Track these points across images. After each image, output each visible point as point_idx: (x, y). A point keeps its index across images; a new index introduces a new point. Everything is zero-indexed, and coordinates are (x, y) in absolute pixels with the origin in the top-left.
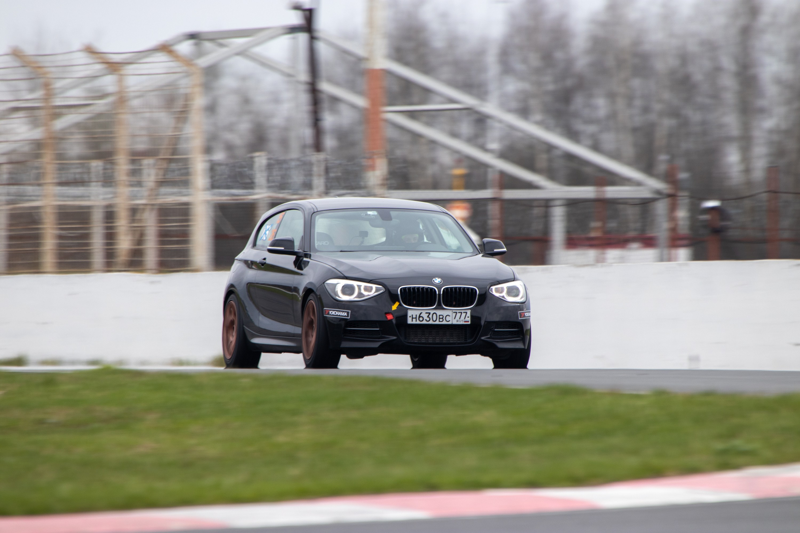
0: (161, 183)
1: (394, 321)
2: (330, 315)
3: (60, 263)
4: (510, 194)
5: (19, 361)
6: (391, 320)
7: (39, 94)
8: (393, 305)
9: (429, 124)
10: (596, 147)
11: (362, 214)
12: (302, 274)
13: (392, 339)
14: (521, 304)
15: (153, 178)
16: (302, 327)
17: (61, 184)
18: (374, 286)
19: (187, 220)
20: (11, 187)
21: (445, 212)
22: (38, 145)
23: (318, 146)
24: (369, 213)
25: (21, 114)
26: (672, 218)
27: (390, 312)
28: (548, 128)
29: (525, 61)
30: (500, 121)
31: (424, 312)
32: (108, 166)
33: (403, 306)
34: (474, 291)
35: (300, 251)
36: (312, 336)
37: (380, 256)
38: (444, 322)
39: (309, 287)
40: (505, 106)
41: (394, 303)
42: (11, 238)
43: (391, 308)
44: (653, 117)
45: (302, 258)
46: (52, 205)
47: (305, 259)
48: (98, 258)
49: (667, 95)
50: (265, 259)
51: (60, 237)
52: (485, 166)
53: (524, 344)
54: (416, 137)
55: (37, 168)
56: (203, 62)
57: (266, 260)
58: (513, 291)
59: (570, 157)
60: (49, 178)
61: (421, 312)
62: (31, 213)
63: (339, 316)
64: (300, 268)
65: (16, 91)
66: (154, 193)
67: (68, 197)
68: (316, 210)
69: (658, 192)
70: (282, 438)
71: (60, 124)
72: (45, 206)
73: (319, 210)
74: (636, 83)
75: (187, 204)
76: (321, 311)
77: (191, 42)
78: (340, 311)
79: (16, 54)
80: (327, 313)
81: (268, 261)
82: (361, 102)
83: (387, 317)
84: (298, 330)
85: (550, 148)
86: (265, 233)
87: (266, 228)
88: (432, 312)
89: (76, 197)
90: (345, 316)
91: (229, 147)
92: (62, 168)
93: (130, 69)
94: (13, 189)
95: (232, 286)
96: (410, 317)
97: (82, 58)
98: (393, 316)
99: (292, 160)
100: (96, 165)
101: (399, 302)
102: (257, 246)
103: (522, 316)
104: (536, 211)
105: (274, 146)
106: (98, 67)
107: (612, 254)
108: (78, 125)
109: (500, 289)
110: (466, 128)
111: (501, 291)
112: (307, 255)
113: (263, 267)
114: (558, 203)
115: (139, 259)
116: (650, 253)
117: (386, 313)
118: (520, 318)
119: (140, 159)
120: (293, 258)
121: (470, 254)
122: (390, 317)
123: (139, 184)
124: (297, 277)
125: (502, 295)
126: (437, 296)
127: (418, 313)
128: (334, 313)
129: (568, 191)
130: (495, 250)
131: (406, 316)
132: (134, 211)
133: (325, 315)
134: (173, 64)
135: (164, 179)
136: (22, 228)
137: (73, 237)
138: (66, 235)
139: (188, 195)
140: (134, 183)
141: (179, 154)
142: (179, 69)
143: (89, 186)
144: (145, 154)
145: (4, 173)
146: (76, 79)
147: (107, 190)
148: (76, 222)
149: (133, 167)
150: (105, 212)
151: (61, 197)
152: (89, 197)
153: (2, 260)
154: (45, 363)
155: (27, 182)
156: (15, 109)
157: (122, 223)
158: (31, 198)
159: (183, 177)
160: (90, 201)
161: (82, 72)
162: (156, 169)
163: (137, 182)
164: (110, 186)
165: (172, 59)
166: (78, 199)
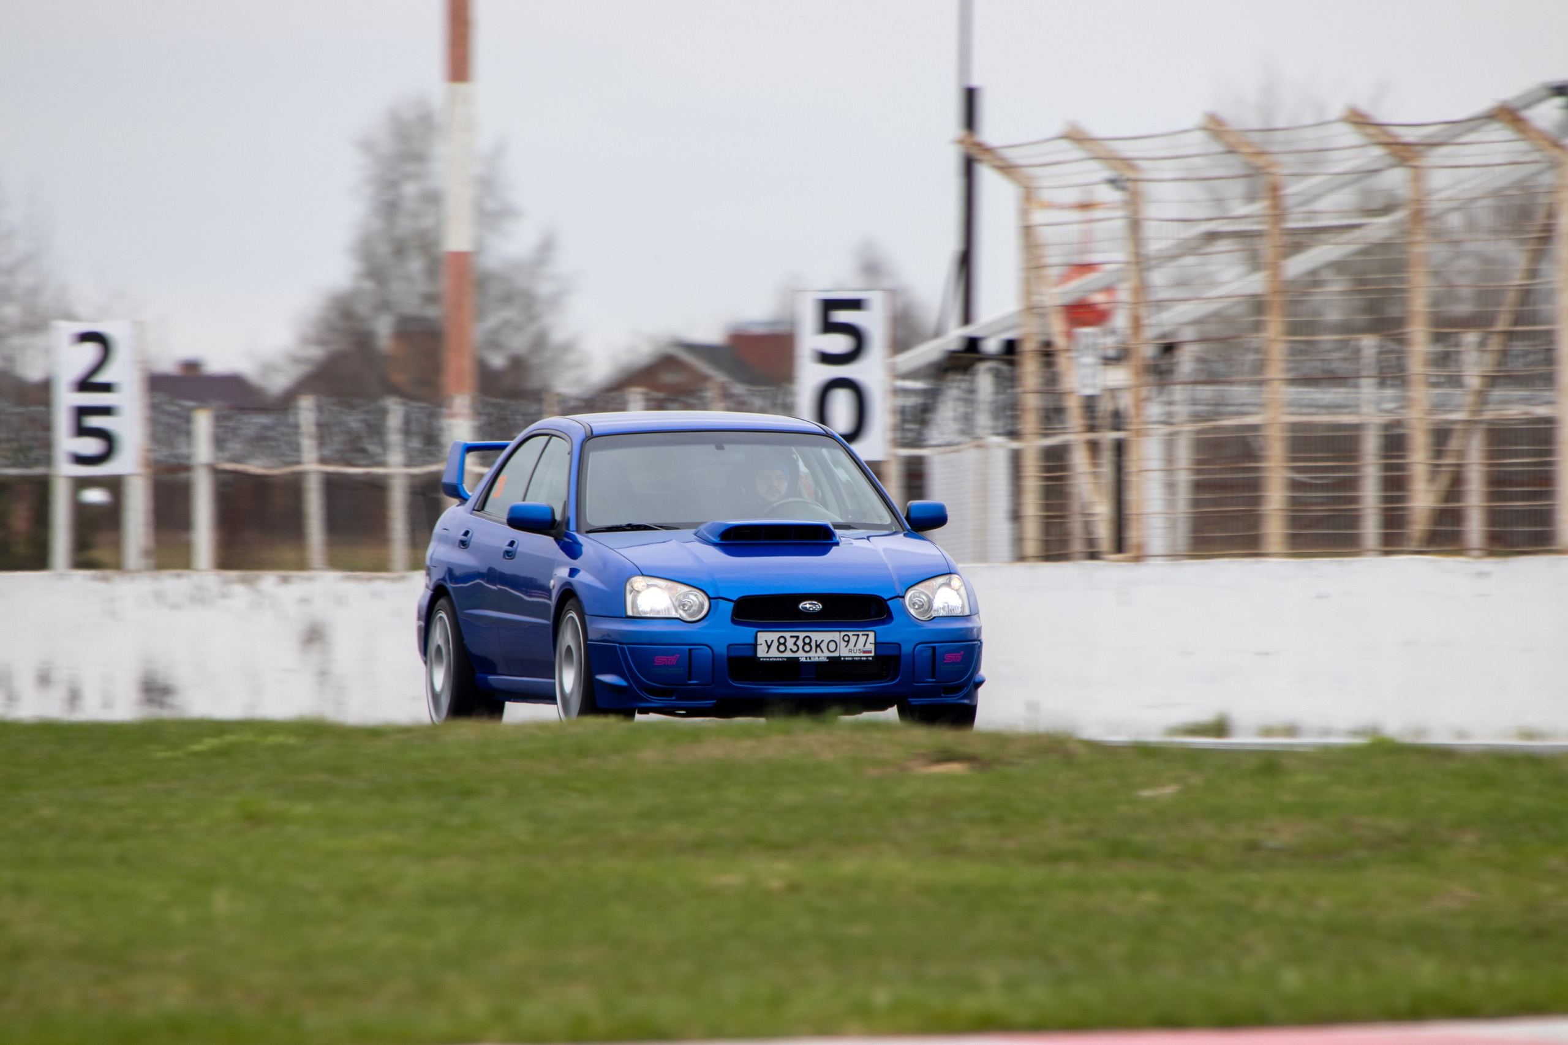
0: (1492, 381)
3: (1294, 536)
5: (1220, 728)
7: (1259, 207)
15: (1479, 370)
17: (1293, 382)
19: (1550, 453)
20: (1199, 387)
22: (1258, 305)
25: (1223, 245)
32: (1392, 346)
42: (1198, 486)
46: (1280, 423)
48: (1371, 528)
51: (1294, 485)
55: (1257, 350)
60: (1276, 370)
62: (1244, 437)
65: (1219, 201)
66: (1482, 398)
67: (1317, 406)
71: (1297, 266)
72: (1270, 424)
75: (1550, 420)
77: (1559, 101)
79: (1215, 127)
89: (1329, 408)
92: (1298, 352)
93: (1437, 155)
94: (1207, 392)
97: (1348, 136)
100: (1369, 343)
106: (1378, 151)
108: (1339, 266)
115: (1455, 529)
119: (1457, 333)
123: (1455, 381)
132: (1441, 436)
134: (1523, 146)
135: (1499, 371)
136: (1223, 466)
137: (1322, 485)
138: (1309, 481)
139: (1550, 403)
140: (1442, 380)
141: (1534, 323)
142: (1536, 156)
143: (1356, 386)
144: (1468, 323)
145: (1186, 362)
146: (1332, 177)
147: (1389, 392)
148: (1330, 455)
149: (1439, 348)
150: (1386, 437)
151: (1300, 406)
152: (1357, 406)
153: (1183, 530)
154: (1268, 732)
155: (1240, 378)
156: (1212, 236)
157: (1419, 458)
158: (1243, 409)
159: (1540, 368)
160: (1356, 414)
161: (1344, 163)
162: (1485, 351)
163: (1449, 377)
164: (1393, 386)
165: (1521, 136)
166: (1334, 411)
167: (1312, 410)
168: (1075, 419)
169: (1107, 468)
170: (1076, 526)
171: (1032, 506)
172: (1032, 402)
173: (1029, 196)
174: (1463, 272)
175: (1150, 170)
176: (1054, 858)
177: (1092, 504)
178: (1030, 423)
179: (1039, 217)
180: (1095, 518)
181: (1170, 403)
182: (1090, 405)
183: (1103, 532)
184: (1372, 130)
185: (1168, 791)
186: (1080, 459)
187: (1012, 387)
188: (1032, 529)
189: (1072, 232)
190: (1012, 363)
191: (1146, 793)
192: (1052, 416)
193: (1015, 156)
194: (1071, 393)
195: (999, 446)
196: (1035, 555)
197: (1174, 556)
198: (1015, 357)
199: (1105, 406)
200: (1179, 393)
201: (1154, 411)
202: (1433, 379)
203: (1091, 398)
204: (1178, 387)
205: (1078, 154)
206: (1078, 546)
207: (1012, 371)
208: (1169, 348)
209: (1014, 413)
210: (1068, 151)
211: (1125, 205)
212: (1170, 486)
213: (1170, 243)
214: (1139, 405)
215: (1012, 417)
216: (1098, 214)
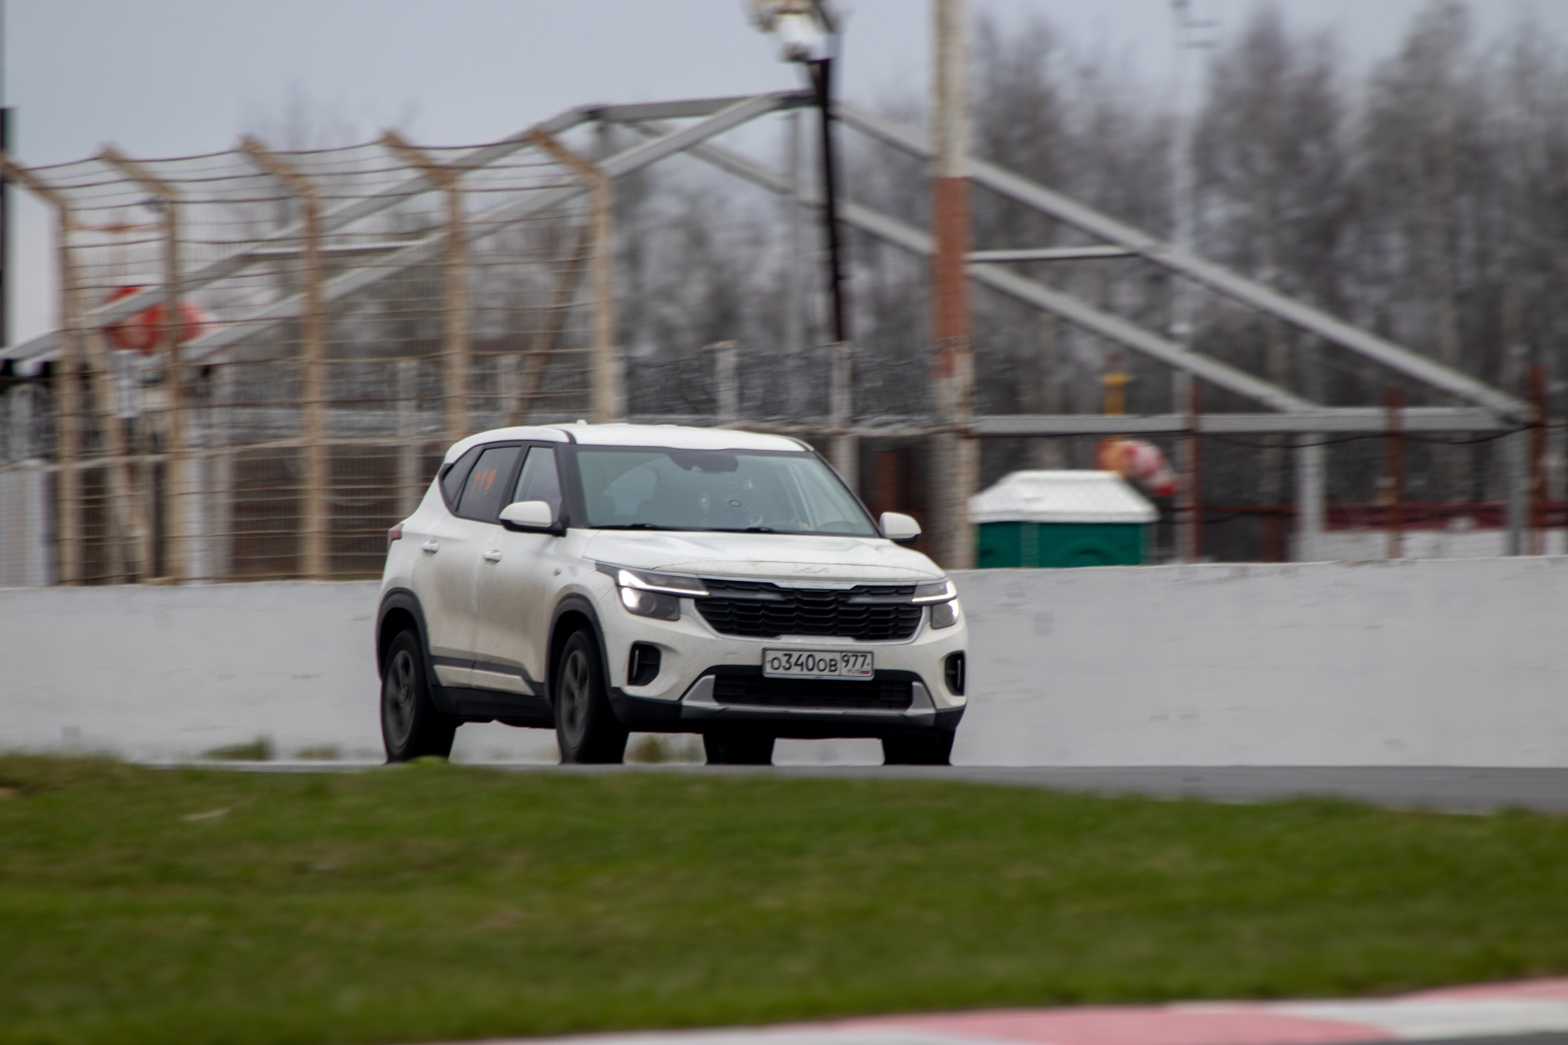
0: (529, 403)
3: (335, 558)
4: (1215, 423)
5: (259, 751)
7: (297, 226)
9: (1057, 285)
10: (1384, 330)
15: (515, 392)
17: (332, 404)
20: (238, 411)
22: (292, 328)
23: (839, 328)
25: (259, 268)
26: (1535, 469)
28: (1288, 292)
29: (1244, 160)
30: (1195, 279)
32: (430, 369)
40: (1203, 251)
42: (238, 509)
44: (1495, 271)
46: (321, 446)
49: (1524, 227)
51: (336, 508)
52: (1166, 368)
54: (1032, 309)
55: (295, 373)
56: (614, 165)
59: (1333, 349)
60: (314, 393)
62: (279, 460)
65: (251, 222)
66: (519, 420)
67: (355, 429)
69: (1508, 418)
70: (771, 902)
71: (335, 287)
72: (307, 447)
74: (1465, 203)
77: (590, 126)
79: (251, 149)
82: (923, 242)
85: (1293, 330)
89: (368, 430)
91: (666, 332)
92: (337, 374)
93: (472, 179)
94: (245, 415)
97: (378, 158)
99: (788, 356)
100: (407, 366)
104: (1270, 456)
105: (752, 329)
106: (410, 174)
107: (1417, 540)
108: (371, 290)
110: (1127, 294)
114: (1310, 439)
116: (1493, 539)
119: (493, 356)
123: (494, 404)
129: (1327, 417)
134: (555, 169)
135: (537, 393)
136: (260, 489)
137: (358, 507)
138: (350, 504)
140: (482, 402)
141: (567, 347)
142: (568, 180)
143: (393, 408)
144: (504, 345)
145: (225, 383)
146: (366, 199)
147: (427, 415)
148: (367, 477)
149: (477, 370)
150: (427, 459)
151: (342, 429)
152: (395, 429)
153: (222, 553)
154: (307, 754)
155: (273, 401)
156: (249, 259)
158: (285, 432)
159: (576, 390)
160: (393, 436)
161: (378, 185)
162: (522, 374)
163: (487, 399)
164: (433, 409)
165: (554, 160)
166: (373, 433)
167: (350, 433)
168: (113, 443)
169: (145, 493)
170: (114, 550)
171: (70, 529)
172: (69, 424)
173: (65, 222)
174: (494, 295)
175: (194, 192)
176: (104, 883)
177: (131, 527)
178: (67, 446)
179: (77, 238)
180: (135, 542)
181: (210, 426)
182: (128, 427)
183: (143, 555)
184: (406, 153)
185: (217, 814)
186: (118, 484)
187: (48, 410)
188: (70, 553)
190: (48, 385)
191: (194, 817)
192: (90, 438)
193: (51, 177)
194: (107, 415)
195: (34, 469)
196: (74, 579)
197: (217, 579)
198: (51, 380)
199: (145, 428)
200: (218, 416)
201: (192, 434)
202: (470, 403)
203: (129, 421)
204: (216, 411)
205: (112, 175)
206: (116, 570)
207: (48, 393)
208: (207, 371)
209: (51, 436)
210: (104, 172)
211: (160, 226)
212: (209, 509)
213: (208, 264)
214: (178, 427)
215: (47, 440)
216: (131, 236)
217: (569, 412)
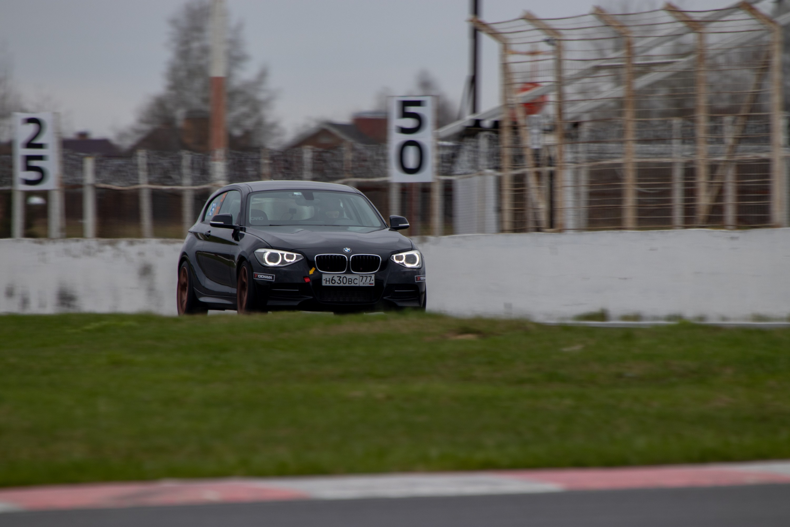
0: (739, 140)
1: (311, 284)
2: (259, 278)
3: (639, 219)
5: (602, 316)
6: (308, 283)
7: (621, 53)
8: (310, 270)
11: (289, 195)
12: (237, 245)
13: (309, 298)
14: (417, 270)
15: (732, 135)
16: (237, 288)
17: (640, 141)
18: (295, 255)
19: (768, 176)
20: (592, 145)
21: (359, 193)
22: (620, 102)
24: (295, 193)
25: (603, 73)
27: (307, 275)
31: (336, 276)
32: (689, 123)
33: (318, 271)
34: (378, 259)
35: (237, 225)
36: (245, 295)
37: (303, 229)
38: (353, 285)
39: (243, 255)
41: (311, 268)
42: (591, 194)
43: (309, 272)
45: (238, 231)
46: (632, 163)
47: (241, 232)
48: (678, 215)
50: (209, 232)
51: (640, 194)
53: (420, 303)
55: (620, 126)
56: (783, 20)
57: (211, 232)
58: (411, 259)
60: (630, 136)
61: (333, 276)
62: (614, 169)
63: (266, 279)
64: (237, 239)
65: (600, 50)
66: (733, 149)
67: (651, 154)
68: (251, 191)
71: (641, 82)
72: (627, 163)
73: (254, 190)
75: (768, 160)
76: (251, 276)
78: (266, 275)
79: (599, 13)
80: (256, 277)
81: (212, 234)
83: (305, 280)
84: (234, 291)
86: (212, 210)
87: (213, 206)
88: (342, 276)
89: (657, 155)
90: (271, 279)
92: (642, 126)
93: (711, 27)
94: (595, 147)
95: (184, 254)
96: (324, 280)
97: (667, 17)
98: (310, 280)
100: (677, 122)
101: (315, 267)
102: (205, 220)
103: (418, 280)
106: (681, 25)
109: (400, 257)
111: (401, 258)
112: (242, 229)
113: (208, 238)
115: (720, 215)
117: (305, 277)
118: (417, 281)
119: (721, 116)
120: (232, 231)
121: (379, 228)
122: (307, 280)
123: (720, 141)
124: (233, 247)
125: (401, 262)
126: (347, 262)
127: (330, 277)
128: (261, 276)
130: (400, 225)
131: (320, 279)
132: (713, 168)
133: (254, 279)
134: (754, 22)
135: (742, 135)
136: (603, 185)
137: (653, 193)
138: (646, 191)
139: (768, 151)
140: (714, 140)
141: (760, 111)
142: (761, 27)
143: (670, 143)
144: (727, 111)
145: (585, 131)
146: (659, 37)
147: (687, 147)
148: (657, 178)
149: (713, 124)
150: (686, 169)
151: (642, 154)
152: (671, 154)
153: (583, 216)
154: (625, 318)
155: (611, 140)
156: (598, 68)
157: (702, 180)
158: (613, 155)
159: (763, 134)
160: (671, 157)
161: (664, 30)
162: (735, 125)
163: (717, 139)
164: (689, 144)
165: (753, 17)
166: (660, 156)
167: (648, 156)
168: (529, 161)
169: (545, 185)
170: (530, 215)
171: (507, 205)
172: (507, 152)
173: (506, 49)
174: (726, 86)
175: (567, 35)
176: (521, 382)
177: (538, 203)
178: (506, 163)
179: (511, 58)
180: (539, 211)
181: (577, 152)
182: (536, 154)
183: (543, 218)
184: (678, 14)
185: (577, 348)
186: (531, 181)
187: (497, 145)
188: (507, 216)
189: (527, 66)
190: (497, 133)
191: (566, 350)
192: (518, 159)
193: (499, 28)
194: (527, 147)
195: (491, 174)
196: (509, 229)
197: (579, 230)
198: (499, 130)
199: (544, 154)
200: (581, 147)
201: (569, 156)
202: (709, 140)
203: (537, 150)
204: (580, 145)
205: (530, 27)
206: (530, 225)
207: (497, 137)
208: (576, 125)
209: (498, 158)
210: (525, 25)
211: (554, 52)
212: (577, 195)
213: (576, 72)
214: (561, 153)
215: (497, 160)
216: (540, 57)
217: (760, 145)
